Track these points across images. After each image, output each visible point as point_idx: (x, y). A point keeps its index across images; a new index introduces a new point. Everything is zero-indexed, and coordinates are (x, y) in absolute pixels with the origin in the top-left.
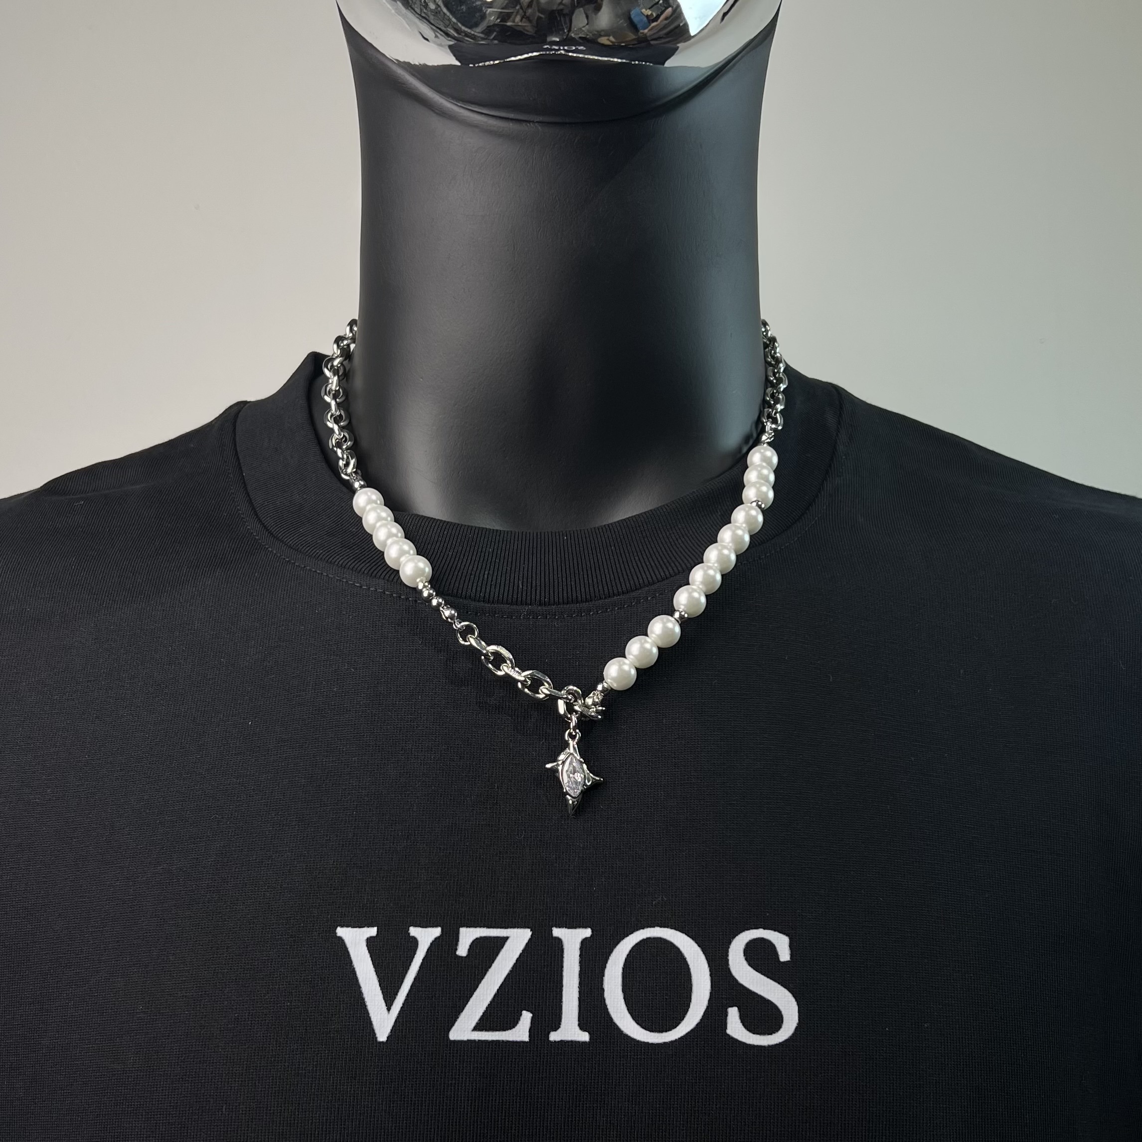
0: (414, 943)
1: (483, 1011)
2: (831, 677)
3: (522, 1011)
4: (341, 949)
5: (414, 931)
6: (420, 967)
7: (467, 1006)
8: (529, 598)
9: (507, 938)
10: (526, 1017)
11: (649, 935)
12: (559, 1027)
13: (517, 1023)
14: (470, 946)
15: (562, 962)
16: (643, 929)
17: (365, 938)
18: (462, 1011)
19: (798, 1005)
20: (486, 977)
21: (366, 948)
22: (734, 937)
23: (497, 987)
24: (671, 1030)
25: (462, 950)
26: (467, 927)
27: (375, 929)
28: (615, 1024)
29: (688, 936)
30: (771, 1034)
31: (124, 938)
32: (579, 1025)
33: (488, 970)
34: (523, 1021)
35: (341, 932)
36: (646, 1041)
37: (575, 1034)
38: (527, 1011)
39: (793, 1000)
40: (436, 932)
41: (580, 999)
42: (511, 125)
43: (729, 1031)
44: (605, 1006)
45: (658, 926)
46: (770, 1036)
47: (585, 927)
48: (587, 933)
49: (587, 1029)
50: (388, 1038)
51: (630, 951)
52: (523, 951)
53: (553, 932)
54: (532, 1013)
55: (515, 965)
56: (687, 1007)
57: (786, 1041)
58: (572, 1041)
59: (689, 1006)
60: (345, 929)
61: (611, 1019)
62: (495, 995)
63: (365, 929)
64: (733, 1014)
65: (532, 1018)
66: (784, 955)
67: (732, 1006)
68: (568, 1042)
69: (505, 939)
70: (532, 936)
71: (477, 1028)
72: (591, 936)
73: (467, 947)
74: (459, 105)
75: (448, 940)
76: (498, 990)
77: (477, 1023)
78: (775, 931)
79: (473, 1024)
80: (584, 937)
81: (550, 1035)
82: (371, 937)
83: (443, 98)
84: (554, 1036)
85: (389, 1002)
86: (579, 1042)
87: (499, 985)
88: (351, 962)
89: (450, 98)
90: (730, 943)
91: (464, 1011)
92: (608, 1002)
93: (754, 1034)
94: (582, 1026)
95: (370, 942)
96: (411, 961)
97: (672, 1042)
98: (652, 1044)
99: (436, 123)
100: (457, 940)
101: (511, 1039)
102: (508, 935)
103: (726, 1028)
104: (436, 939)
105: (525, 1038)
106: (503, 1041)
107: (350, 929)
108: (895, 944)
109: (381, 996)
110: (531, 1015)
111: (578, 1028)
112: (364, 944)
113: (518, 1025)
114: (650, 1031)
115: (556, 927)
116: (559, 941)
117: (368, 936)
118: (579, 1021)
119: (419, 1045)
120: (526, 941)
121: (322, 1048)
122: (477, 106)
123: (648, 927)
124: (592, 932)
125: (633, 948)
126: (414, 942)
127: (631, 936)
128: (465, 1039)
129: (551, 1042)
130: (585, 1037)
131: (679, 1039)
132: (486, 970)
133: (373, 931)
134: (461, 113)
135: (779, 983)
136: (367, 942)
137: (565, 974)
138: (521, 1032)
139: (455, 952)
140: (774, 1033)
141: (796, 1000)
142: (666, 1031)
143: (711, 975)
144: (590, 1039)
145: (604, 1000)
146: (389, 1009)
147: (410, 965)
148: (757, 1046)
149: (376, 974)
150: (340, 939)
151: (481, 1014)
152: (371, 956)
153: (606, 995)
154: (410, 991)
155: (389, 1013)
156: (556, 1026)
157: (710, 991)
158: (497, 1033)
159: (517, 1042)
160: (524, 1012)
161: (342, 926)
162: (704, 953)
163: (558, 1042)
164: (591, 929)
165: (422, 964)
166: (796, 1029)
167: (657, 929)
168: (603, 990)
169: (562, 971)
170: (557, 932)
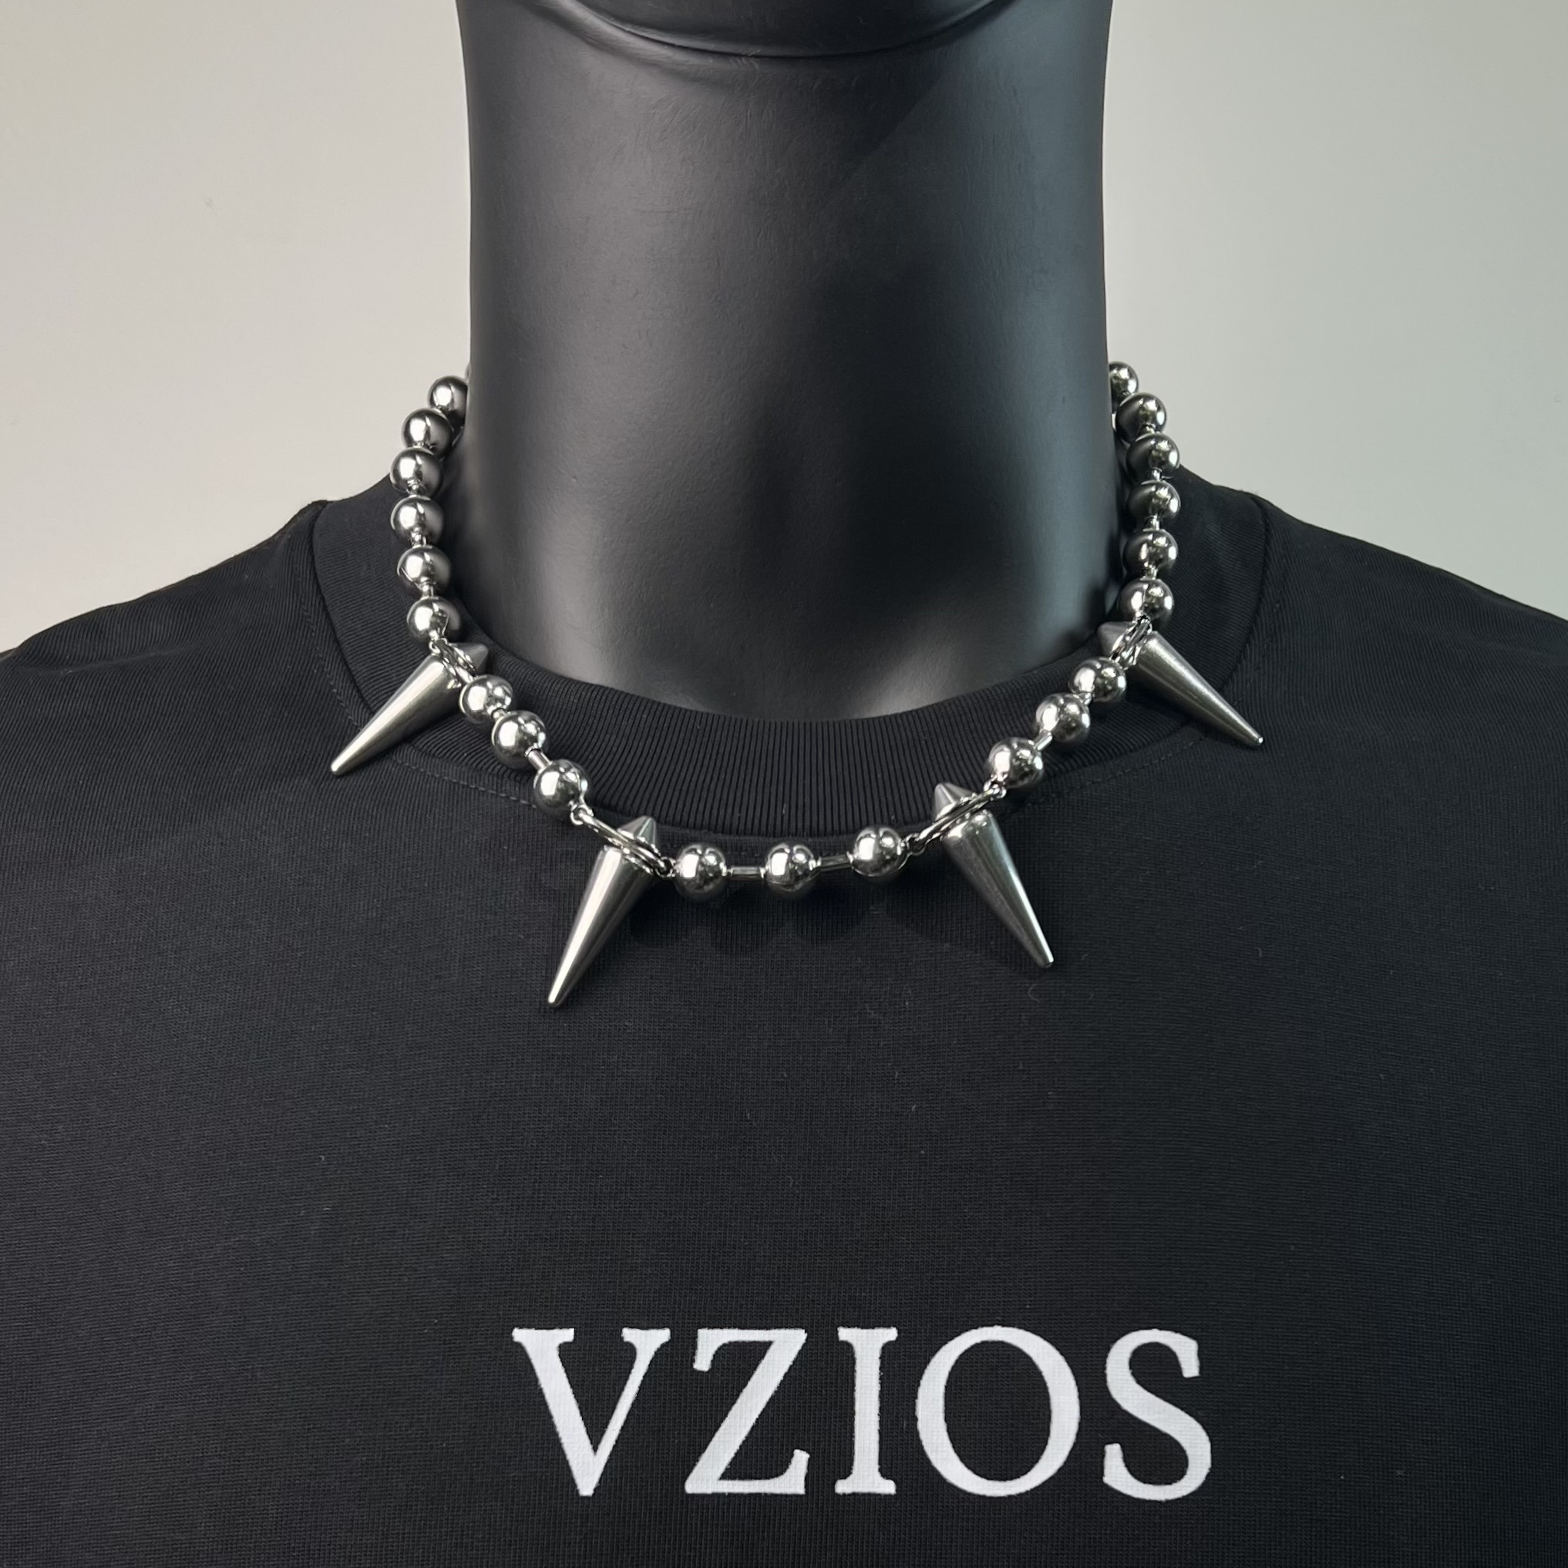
0: (629, 1353)
1: (735, 1451)
2: (1260, 950)
3: (794, 1450)
4: (521, 1363)
5: (629, 1335)
6: (640, 1388)
7: (712, 1443)
8: (793, 825)
9: (768, 1344)
10: (801, 1459)
11: (985, 1338)
12: (850, 1473)
13: (787, 1467)
14: (714, 1356)
15: (853, 1377)
16: (976, 1328)
17: (557, 1344)
18: (704, 1452)
19: (1211, 1441)
20: (739, 1401)
21: (559, 1360)
22: (1114, 1342)
23: (756, 1416)
24: (1019, 1477)
25: (703, 1362)
26: (709, 1328)
27: (572, 1331)
28: (934, 1469)
29: (1045, 1339)
30: (1170, 1484)
31: (183, 1346)
32: (880, 1470)
33: (742, 1391)
34: (796, 1465)
35: (519, 1335)
36: (982, 1493)
37: (874, 1483)
38: (802, 1449)
39: (1204, 1434)
40: (663, 1335)
41: (880, 1432)
42: (710, 62)
43: (1107, 1480)
44: (919, 1441)
45: (998, 1325)
46: (1168, 1487)
47: (887, 1325)
48: (891, 1334)
49: (891, 1476)
50: (595, 1490)
51: (957, 1362)
52: (794, 1362)
53: (840, 1334)
54: (808, 1452)
55: (782, 1383)
56: (1043, 1444)
57: (1193, 1494)
58: (869, 1494)
59: (1046, 1443)
60: (525, 1331)
61: (928, 1461)
62: (753, 1428)
63: (556, 1332)
64: (1114, 1454)
65: (810, 1461)
66: (1190, 1368)
67: (1111, 1443)
68: (864, 1495)
69: (767, 1345)
70: (807, 1340)
71: (727, 1475)
72: (898, 1338)
73: (710, 1357)
74: (627, 29)
75: (680, 1349)
76: (757, 1420)
77: (727, 1469)
78: (1176, 1332)
79: (721, 1470)
80: (886, 1341)
81: (836, 1486)
82: (566, 1343)
83: (599, 18)
84: (843, 1487)
85: (595, 1437)
86: (879, 1495)
87: (759, 1412)
88: (536, 1380)
89: (612, 19)
90: (1108, 1349)
91: (707, 1451)
92: (922, 1436)
93: (1144, 1482)
94: (885, 1472)
95: (564, 1350)
96: (626, 1379)
97: (1021, 1495)
98: (991, 1498)
99: (590, 60)
100: (694, 1347)
101: (778, 1491)
102: (772, 1339)
103: (1102, 1474)
104: (663, 1346)
105: (800, 1490)
106: (766, 1494)
107: (533, 1331)
108: (1354, 1353)
109: (583, 1429)
110: (808, 1456)
111: (878, 1475)
112: (555, 1353)
113: (788, 1471)
114: (988, 1479)
115: (844, 1326)
116: (848, 1348)
117: (561, 1341)
118: (880, 1464)
119: (641, 1502)
120: (799, 1347)
121: (497, 1506)
122: (655, 31)
123: (983, 1326)
124: (898, 1333)
125: (962, 1356)
126: (630, 1351)
127: (957, 1340)
128: (709, 1491)
129: (838, 1495)
130: (888, 1487)
131: (1032, 1490)
132: (740, 1391)
133: (568, 1335)
134: (628, 43)
135: (1182, 1409)
136: (560, 1351)
137: (857, 1395)
138: (793, 1481)
139: (692, 1365)
140: (1175, 1482)
141: (1208, 1434)
142: (1012, 1480)
143: (1080, 1397)
144: (897, 1491)
145: (918, 1434)
146: (595, 1449)
147: (625, 1384)
148: (1150, 1501)
149: (575, 1397)
150: (519, 1346)
151: (733, 1455)
152: (566, 1371)
153: (920, 1426)
154: (627, 1422)
155: (595, 1454)
156: (846, 1472)
157: (1078, 1421)
158: (757, 1482)
159: (786, 1496)
160: (797, 1452)
161: (521, 1327)
162: (1069, 1364)
163: (849, 1495)
164: (898, 1329)
165: (643, 1382)
166: (1208, 1475)
167: (998, 1328)
168: (915, 1419)
169: (853, 1391)
170: (845, 1334)
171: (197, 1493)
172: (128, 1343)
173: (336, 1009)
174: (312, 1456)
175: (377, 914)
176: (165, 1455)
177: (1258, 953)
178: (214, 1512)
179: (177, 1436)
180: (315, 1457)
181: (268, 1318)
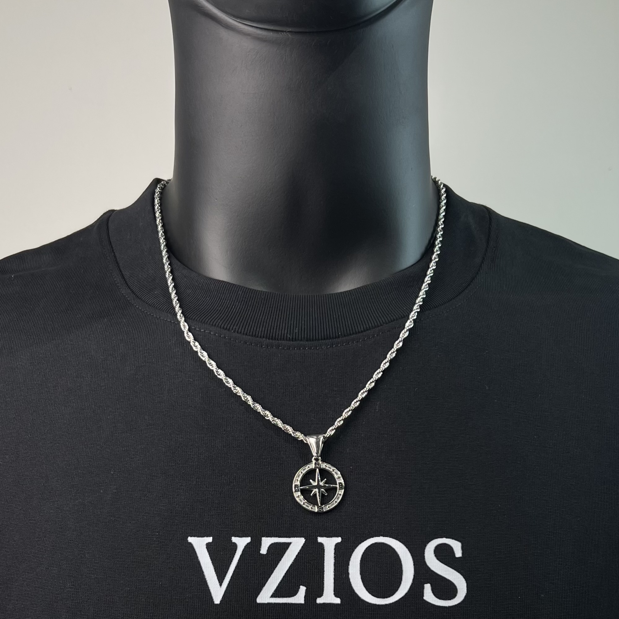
0: (234, 547)
1: (276, 586)
2: (487, 387)
3: (300, 586)
4: (191, 551)
5: (234, 539)
6: (239, 561)
7: (267, 583)
8: (300, 336)
9: (290, 543)
10: (303, 590)
11: (376, 541)
12: (322, 595)
13: (297, 592)
14: (268, 548)
15: (324, 557)
16: (373, 537)
17: (205, 543)
18: (264, 586)
19: (467, 582)
20: (278, 566)
21: (206, 549)
22: (428, 543)
23: (285, 572)
24: (390, 597)
25: (264, 551)
26: (266, 537)
27: (211, 538)
28: (356, 594)
29: (400, 542)
30: (450, 600)
32: (334, 594)
33: (279, 562)
34: (301, 592)
35: (191, 539)
36: (375, 603)
37: (332, 599)
38: (303, 586)
39: (464, 580)
40: (248, 540)
41: (334, 579)
42: (272, 34)
43: (425, 598)
44: (350, 583)
45: (382, 536)
46: (449, 601)
47: (337, 536)
48: (339, 540)
49: (339, 596)
50: (220, 601)
51: (365, 551)
52: (300, 551)
53: (318, 540)
54: (306, 586)
55: (295, 559)
56: (399, 584)
57: (459, 604)
58: (330, 604)
59: (400, 583)
60: (193, 538)
61: (354, 591)
62: (284, 577)
63: (205, 538)
64: (428, 588)
65: (306, 590)
66: (458, 553)
67: (427, 583)
68: (328, 604)
70: (305, 542)
71: (273, 596)
72: (341, 542)
73: (267, 549)
74: (238, 21)
75: (255, 545)
76: (285, 574)
77: (273, 593)
78: (453, 539)
79: (271, 594)
80: (337, 542)
81: (317, 600)
82: (209, 543)
83: (227, 16)
84: (319, 601)
85: (221, 581)
86: (334, 604)
87: (286, 571)
88: (197, 557)
89: (232, 17)
90: (426, 546)
91: (265, 586)
92: (351, 580)
93: (440, 599)
94: (336, 595)
95: (208, 546)
96: (233, 557)
97: (390, 604)
98: (379, 605)
99: (223, 33)
100: (260, 544)
101: (293, 602)
102: (291, 542)
103: (423, 596)
104: (248, 544)
105: (302, 601)
106: (289, 603)
107: (196, 538)
108: (524, 548)
109: (216, 578)
110: (305, 588)
111: (333, 596)
112: (205, 547)
113: (298, 594)
114: (378, 598)
115: (320, 537)
116: (322, 545)
117: (207, 542)
118: (334, 591)
119: (239, 606)
120: (302, 545)
121: (181, 608)
122: (249, 22)
123: (376, 536)
124: (342, 539)
125: (367, 548)
126: (235, 546)
127: (365, 542)
128: (266, 602)
129: (318, 604)
130: (338, 601)
131: (395, 602)
132: (278, 562)
133: (210, 539)
134: (238, 26)
135: (455, 570)
136: (207, 546)
137: (325, 564)
138: (299, 598)
139: (259, 552)
140: (452, 599)
141: (466, 580)
142: (387, 598)
143: (414, 565)
144: (341, 602)
145: (349, 579)
146: (221, 585)
147: (233, 559)
148: (442, 607)
149: (213, 564)
150: (190, 544)
151: (275, 588)
152: (209, 554)
153: (350, 576)
154: (233, 574)
155: (221, 587)
156: (321, 595)
157: (413, 574)
158: (285, 599)
159: (297, 604)
160: (301, 587)
161: (191, 536)
162: (410, 552)
163: (322, 604)
164: (341, 537)
165: (240, 558)
166: (465, 597)
167: (381, 537)
168: (348, 574)
169: (324, 562)
170: (320, 540)
171: (62, 603)
172: (34, 543)
173: (118, 409)
174: (108, 588)
175: (134, 372)
176: (49, 587)
177: (486, 388)
178: (68, 610)
179: (54, 580)
180: (109, 588)
181: (90, 533)
